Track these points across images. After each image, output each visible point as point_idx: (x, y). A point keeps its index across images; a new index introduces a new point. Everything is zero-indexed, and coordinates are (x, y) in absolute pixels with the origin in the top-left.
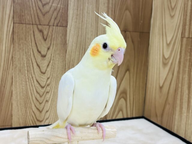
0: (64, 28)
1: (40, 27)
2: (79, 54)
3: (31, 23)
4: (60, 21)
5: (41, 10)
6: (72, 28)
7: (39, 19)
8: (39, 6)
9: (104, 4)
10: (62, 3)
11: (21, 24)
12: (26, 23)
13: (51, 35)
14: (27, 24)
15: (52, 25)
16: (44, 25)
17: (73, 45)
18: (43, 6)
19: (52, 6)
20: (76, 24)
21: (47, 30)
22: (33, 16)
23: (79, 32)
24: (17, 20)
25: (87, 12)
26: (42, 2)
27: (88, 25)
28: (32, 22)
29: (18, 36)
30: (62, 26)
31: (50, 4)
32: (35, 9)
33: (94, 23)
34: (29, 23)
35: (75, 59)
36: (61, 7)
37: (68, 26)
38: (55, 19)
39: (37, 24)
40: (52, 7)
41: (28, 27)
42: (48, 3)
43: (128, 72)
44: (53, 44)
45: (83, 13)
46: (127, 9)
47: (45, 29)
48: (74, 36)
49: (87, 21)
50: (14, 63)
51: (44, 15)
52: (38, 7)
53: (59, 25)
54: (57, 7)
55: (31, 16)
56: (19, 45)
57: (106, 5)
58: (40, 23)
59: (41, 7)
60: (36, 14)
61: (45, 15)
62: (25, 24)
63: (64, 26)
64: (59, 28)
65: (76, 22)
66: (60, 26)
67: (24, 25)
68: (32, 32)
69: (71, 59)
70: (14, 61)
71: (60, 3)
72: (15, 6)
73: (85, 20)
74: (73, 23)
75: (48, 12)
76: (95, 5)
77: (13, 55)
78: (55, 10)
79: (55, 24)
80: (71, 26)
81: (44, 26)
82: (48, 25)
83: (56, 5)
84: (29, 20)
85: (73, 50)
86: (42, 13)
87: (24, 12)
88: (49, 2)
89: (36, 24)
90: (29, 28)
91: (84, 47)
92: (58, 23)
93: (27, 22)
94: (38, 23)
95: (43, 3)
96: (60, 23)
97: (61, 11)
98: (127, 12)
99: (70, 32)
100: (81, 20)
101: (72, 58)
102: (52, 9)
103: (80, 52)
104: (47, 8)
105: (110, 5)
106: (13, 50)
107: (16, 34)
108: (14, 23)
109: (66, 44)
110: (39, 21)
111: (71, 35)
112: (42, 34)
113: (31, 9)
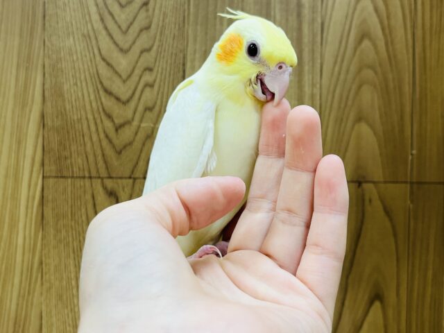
1: (109, 184)
3: (87, 175)
5: (110, 141)
7: (105, 162)
8: (108, 131)
11: (62, 179)
12: (75, 175)
14: (77, 177)
15: (141, 176)
16: (121, 178)
18: (117, 130)
19: (139, 127)
22: (91, 158)
24: (51, 169)
26: (113, 121)
28: (90, 172)
29: (53, 209)
31: (135, 123)
32: (95, 138)
34: (81, 175)
39: (101, 176)
40: (141, 129)
41: (79, 186)
42: (128, 123)
43: (377, 304)
46: (359, 119)
47: (123, 188)
50: (46, 277)
51: (120, 153)
52: (104, 132)
55: (87, 157)
56: (58, 231)
59: (112, 133)
60: (99, 152)
61: (123, 152)
62: (73, 177)
67: (69, 180)
68: (89, 197)
70: (46, 274)
72: (46, 136)
75: (130, 144)
77: (44, 259)
81: (119, 181)
82: (130, 178)
83: (152, 125)
84: (81, 166)
86: (114, 147)
87: (68, 147)
88: (133, 119)
89: (99, 177)
94: (103, 173)
98: (364, 128)
104: (127, 133)
106: (42, 245)
107: (50, 205)
108: (43, 177)
110: (107, 168)
113: (87, 139)
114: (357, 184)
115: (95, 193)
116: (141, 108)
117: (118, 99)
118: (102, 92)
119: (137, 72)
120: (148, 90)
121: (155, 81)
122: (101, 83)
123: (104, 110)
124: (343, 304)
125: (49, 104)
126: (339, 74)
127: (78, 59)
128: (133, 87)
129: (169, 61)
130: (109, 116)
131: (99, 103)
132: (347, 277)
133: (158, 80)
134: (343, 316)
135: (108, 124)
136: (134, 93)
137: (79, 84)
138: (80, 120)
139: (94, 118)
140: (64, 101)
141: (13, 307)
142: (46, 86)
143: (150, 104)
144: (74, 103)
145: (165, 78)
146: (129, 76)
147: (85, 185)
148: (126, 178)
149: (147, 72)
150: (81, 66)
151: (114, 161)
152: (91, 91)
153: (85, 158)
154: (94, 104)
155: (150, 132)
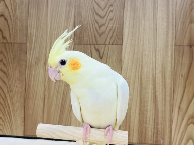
0: (120, 46)
2: (136, 72)
3: (89, 43)
4: (115, 40)
6: (127, 46)
7: (95, 39)
9: (163, 19)
10: (118, 23)
11: (80, 45)
13: (107, 53)
14: (86, 44)
15: (108, 44)
16: (101, 44)
17: (128, 62)
19: (107, 26)
20: (132, 42)
21: (103, 49)
23: (135, 49)
24: (77, 41)
25: (144, 29)
26: (98, 24)
27: (145, 41)
28: (90, 42)
30: (117, 45)
31: (106, 25)
32: (92, 30)
33: (151, 40)
35: (131, 77)
36: (116, 26)
37: (124, 44)
38: (111, 38)
40: (108, 27)
42: (104, 25)
44: (109, 62)
45: (139, 30)
47: (101, 48)
48: (130, 53)
49: (144, 37)
51: (100, 35)
53: (115, 43)
54: (112, 27)
57: (165, 20)
58: (96, 43)
60: (93, 35)
61: (102, 35)
62: (84, 44)
63: (120, 44)
64: (114, 46)
65: (132, 40)
66: (116, 45)
69: (126, 76)
71: (115, 23)
73: (141, 37)
74: (128, 41)
75: (104, 32)
76: (152, 21)
78: (110, 30)
79: (111, 43)
80: (127, 44)
81: (100, 45)
82: (104, 44)
83: (112, 25)
85: (129, 67)
86: (98, 33)
88: (105, 23)
89: (93, 44)
90: (87, 47)
91: (140, 64)
92: (114, 42)
93: (85, 42)
94: (95, 43)
95: (100, 24)
96: (115, 42)
97: (116, 30)
99: (126, 49)
100: (137, 37)
101: (128, 76)
102: (108, 29)
103: (136, 70)
104: (103, 28)
105: (170, 20)
108: (74, 44)
109: (122, 62)
110: (96, 41)
111: (126, 52)
112: (98, 53)
113: (89, 30)
114: (190, 47)
115: (92, 50)
116: (108, 19)
117: (100, 16)
118: (95, 14)
119: (107, 6)
120: (111, 13)
121: (113, 10)
122: (95, 11)
123: (95, 20)
124: (184, 92)
125: (77, 18)
126: (183, 5)
127: (87, 2)
128: (106, 12)
129: (119, 3)
130: (97, 23)
131: (94, 18)
132: (186, 82)
133: (115, 9)
134: (184, 97)
135: (97, 25)
136: (106, 14)
137: (87, 12)
138: (87, 24)
139: (92, 23)
140: (82, 17)
141: (63, 89)
142: (76, 12)
143: (112, 18)
144: (85, 18)
145: (117, 8)
146: (104, 8)
147: (88, 47)
148: (102, 45)
149: (111, 7)
150: (88, 5)
151: (98, 39)
152: (91, 13)
153: (88, 38)
154: (92, 18)
155: (111, 28)
